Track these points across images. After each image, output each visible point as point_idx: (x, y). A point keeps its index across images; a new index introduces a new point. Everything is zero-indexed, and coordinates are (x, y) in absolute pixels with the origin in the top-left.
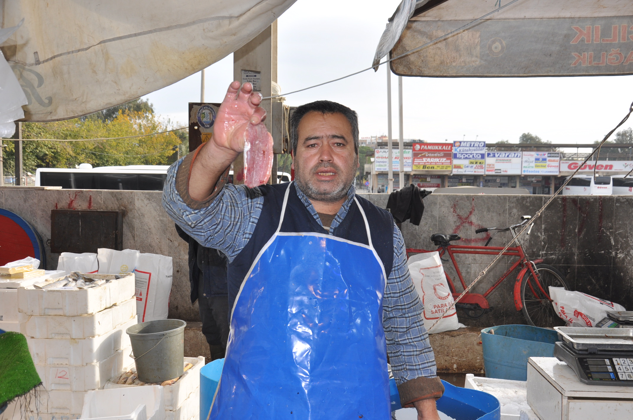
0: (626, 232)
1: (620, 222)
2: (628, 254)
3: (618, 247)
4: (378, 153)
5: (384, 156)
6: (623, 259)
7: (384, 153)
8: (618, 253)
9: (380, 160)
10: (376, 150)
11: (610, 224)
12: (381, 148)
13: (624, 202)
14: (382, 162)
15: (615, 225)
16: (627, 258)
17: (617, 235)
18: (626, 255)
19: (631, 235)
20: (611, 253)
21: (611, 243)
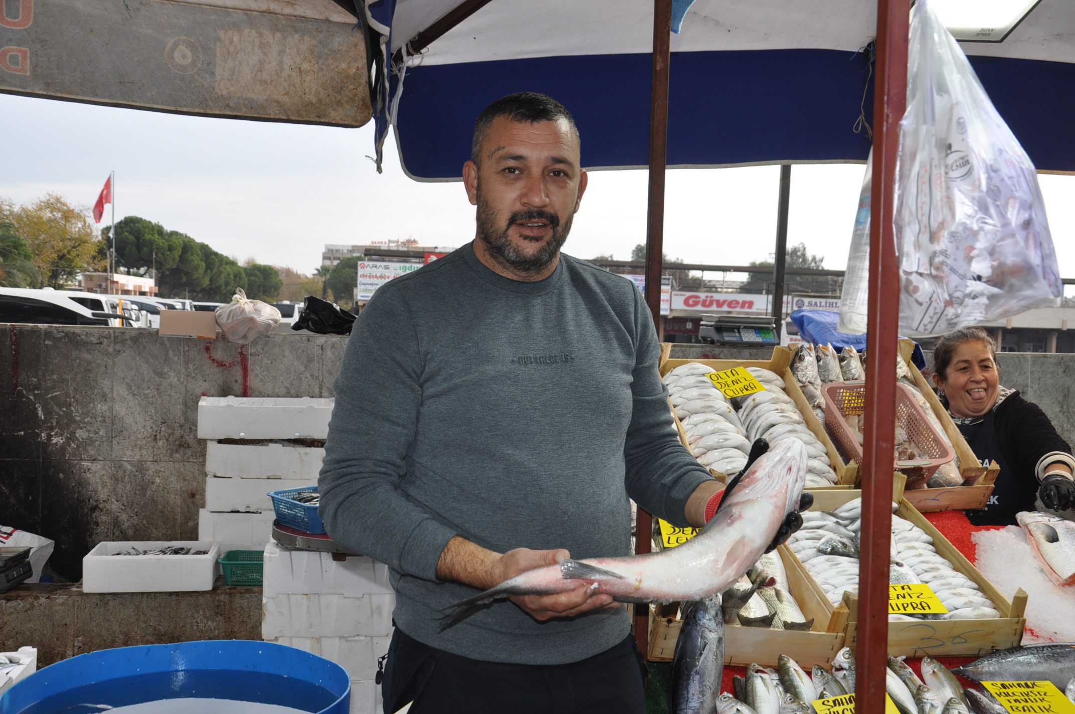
0: (67, 395)
1: (55, 377)
2: (72, 437)
3: (52, 423)
4: (363, 267)
5: (374, 274)
6: (63, 448)
7: (374, 269)
8: (52, 436)
9: (367, 280)
10: (359, 263)
11: (35, 380)
12: (370, 260)
13: (60, 339)
14: (370, 284)
15: (45, 381)
16: (69, 445)
17: (49, 401)
18: (67, 438)
19: (77, 401)
20: (39, 435)
21: (38, 416)
